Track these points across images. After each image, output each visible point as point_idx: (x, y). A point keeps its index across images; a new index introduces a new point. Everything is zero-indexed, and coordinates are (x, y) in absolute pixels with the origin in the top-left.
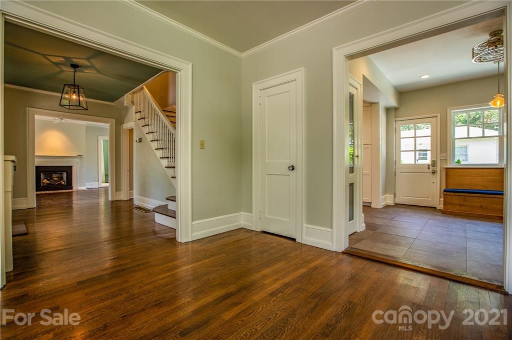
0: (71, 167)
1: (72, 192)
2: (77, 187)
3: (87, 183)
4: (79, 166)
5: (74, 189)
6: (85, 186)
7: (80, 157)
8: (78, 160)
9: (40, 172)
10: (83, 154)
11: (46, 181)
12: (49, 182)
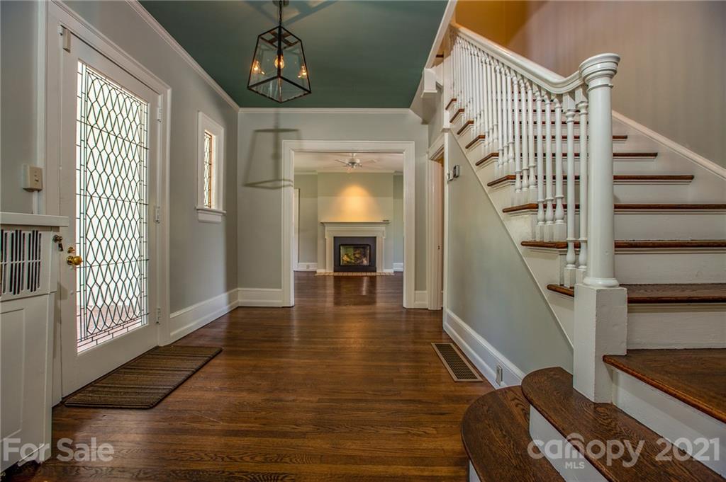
0: (375, 238)
1: (375, 276)
2: (382, 270)
3: (395, 264)
4: (384, 238)
5: (378, 271)
6: (392, 268)
7: (386, 222)
8: (383, 228)
9: (340, 246)
10: (390, 218)
11: (345, 258)
12: (349, 260)
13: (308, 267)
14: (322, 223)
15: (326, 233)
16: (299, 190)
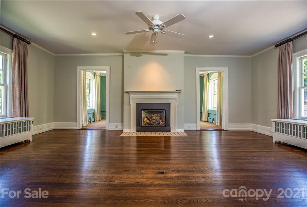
0: (170, 104)
1: (170, 136)
2: (175, 130)
4: (176, 104)
5: (172, 131)
6: (183, 128)
7: (178, 92)
8: (176, 96)
9: (141, 110)
10: (182, 89)
11: (146, 120)
12: (148, 122)
13: (117, 126)
14: (127, 92)
15: (130, 99)
16: (110, 67)
